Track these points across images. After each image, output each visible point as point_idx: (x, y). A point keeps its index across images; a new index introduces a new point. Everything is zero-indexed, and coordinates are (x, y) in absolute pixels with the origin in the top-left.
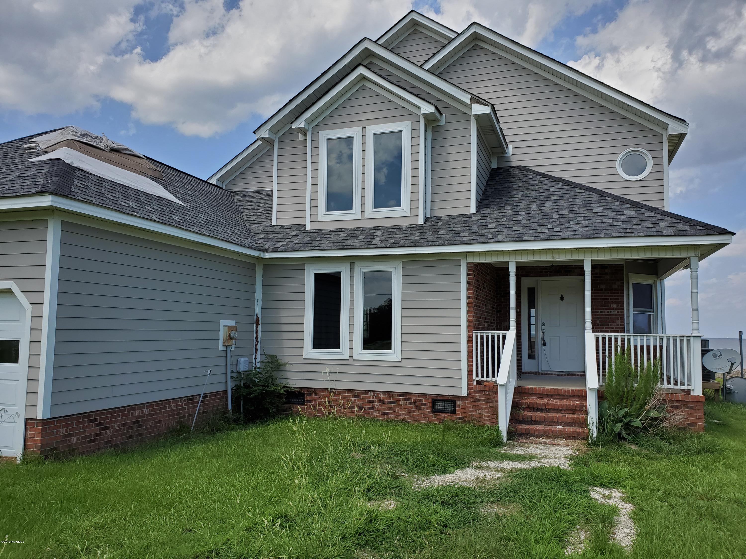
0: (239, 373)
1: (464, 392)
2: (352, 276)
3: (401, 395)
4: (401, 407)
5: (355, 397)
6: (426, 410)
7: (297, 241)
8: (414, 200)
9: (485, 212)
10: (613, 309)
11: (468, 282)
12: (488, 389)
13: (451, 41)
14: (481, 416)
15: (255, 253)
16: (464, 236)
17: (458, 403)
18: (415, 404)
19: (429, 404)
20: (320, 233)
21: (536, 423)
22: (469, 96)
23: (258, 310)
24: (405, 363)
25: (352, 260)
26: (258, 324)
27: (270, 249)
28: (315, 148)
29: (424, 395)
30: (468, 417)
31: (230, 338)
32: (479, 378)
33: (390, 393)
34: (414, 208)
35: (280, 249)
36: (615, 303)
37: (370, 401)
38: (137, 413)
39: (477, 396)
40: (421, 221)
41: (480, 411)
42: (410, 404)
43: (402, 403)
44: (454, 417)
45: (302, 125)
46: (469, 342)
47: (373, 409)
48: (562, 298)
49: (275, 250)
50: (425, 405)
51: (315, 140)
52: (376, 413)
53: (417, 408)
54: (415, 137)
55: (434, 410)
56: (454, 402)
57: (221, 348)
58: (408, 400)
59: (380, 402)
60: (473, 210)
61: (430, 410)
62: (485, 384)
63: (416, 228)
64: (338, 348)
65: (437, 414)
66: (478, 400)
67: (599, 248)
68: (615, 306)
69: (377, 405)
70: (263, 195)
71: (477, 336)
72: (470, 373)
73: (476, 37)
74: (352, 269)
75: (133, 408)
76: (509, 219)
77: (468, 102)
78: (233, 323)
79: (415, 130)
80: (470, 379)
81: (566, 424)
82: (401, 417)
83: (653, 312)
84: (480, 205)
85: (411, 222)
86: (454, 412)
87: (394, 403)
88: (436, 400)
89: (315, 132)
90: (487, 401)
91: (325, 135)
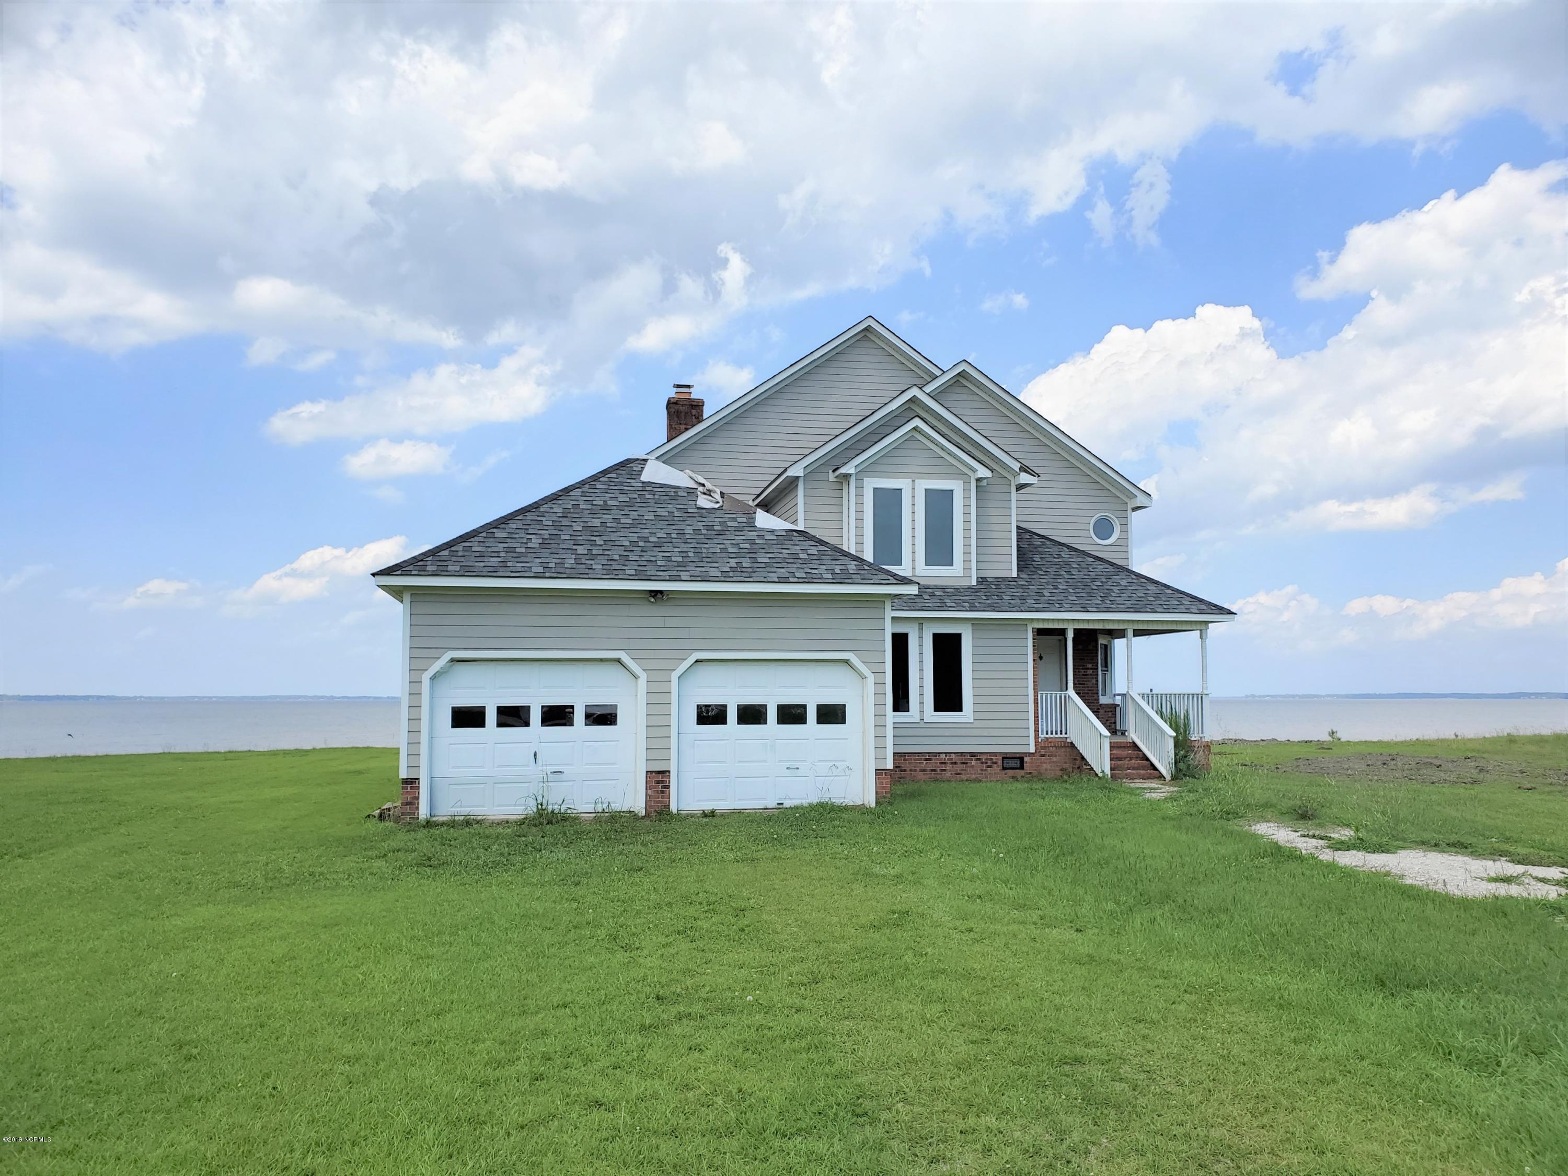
1: (1032, 749)
2: (921, 637)
3: (973, 755)
4: (973, 767)
5: (926, 760)
6: (997, 769)
8: (967, 561)
9: (1022, 575)
10: (1088, 669)
11: (1033, 641)
12: (1052, 744)
13: (938, 377)
14: (1046, 770)
17: (1026, 759)
18: (986, 763)
19: (1000, 762)
22: (1019, 465)
24: (978, 724)
25: (921, 621)
28: (860, 493)
29: (995, 754)
30: (1035, 773)
32: (1044, 736)
33: (962, 754)
34: (967, 569)
36: (1091, 663)
37: (942, 763)
39: (1043, 752)
40: (974, 583)
41: (1044, 766)
42: (982, 763)
43: (974, 763)
44: (1022, 772)
46: (1035, 702)
47: (945, 770)
50: (996, 763)
51: (860, 487)
52: (948, 774)
53: (988, 767)
54: (967, 498)
55: (1004, 768)
56: (1021, 759)
58: (979, 759)
59: (952, 763)
60: (1014, 574)
61: (1001, 767)
62: (1050, 740)
63: (971, 589)
64: (908, 711)
65: (1007, 771)
66: (1044, 756)
68: (1090, 666)
69: (949, 767)
71: (1042, 697)
72: (1036, 731)
74: (921, 629)
79: (966, 490)
80: (1037, 736)
81: (1134, 769)
82: (974, 776)
83: (1107, 671)
84: (1020, 569)
85: (964, 583)
86: (1022, 767)
87: (967, 763)
88: (1006, 757)
89: (859, 480)
90: (1052, 756)
91: (871, 484)
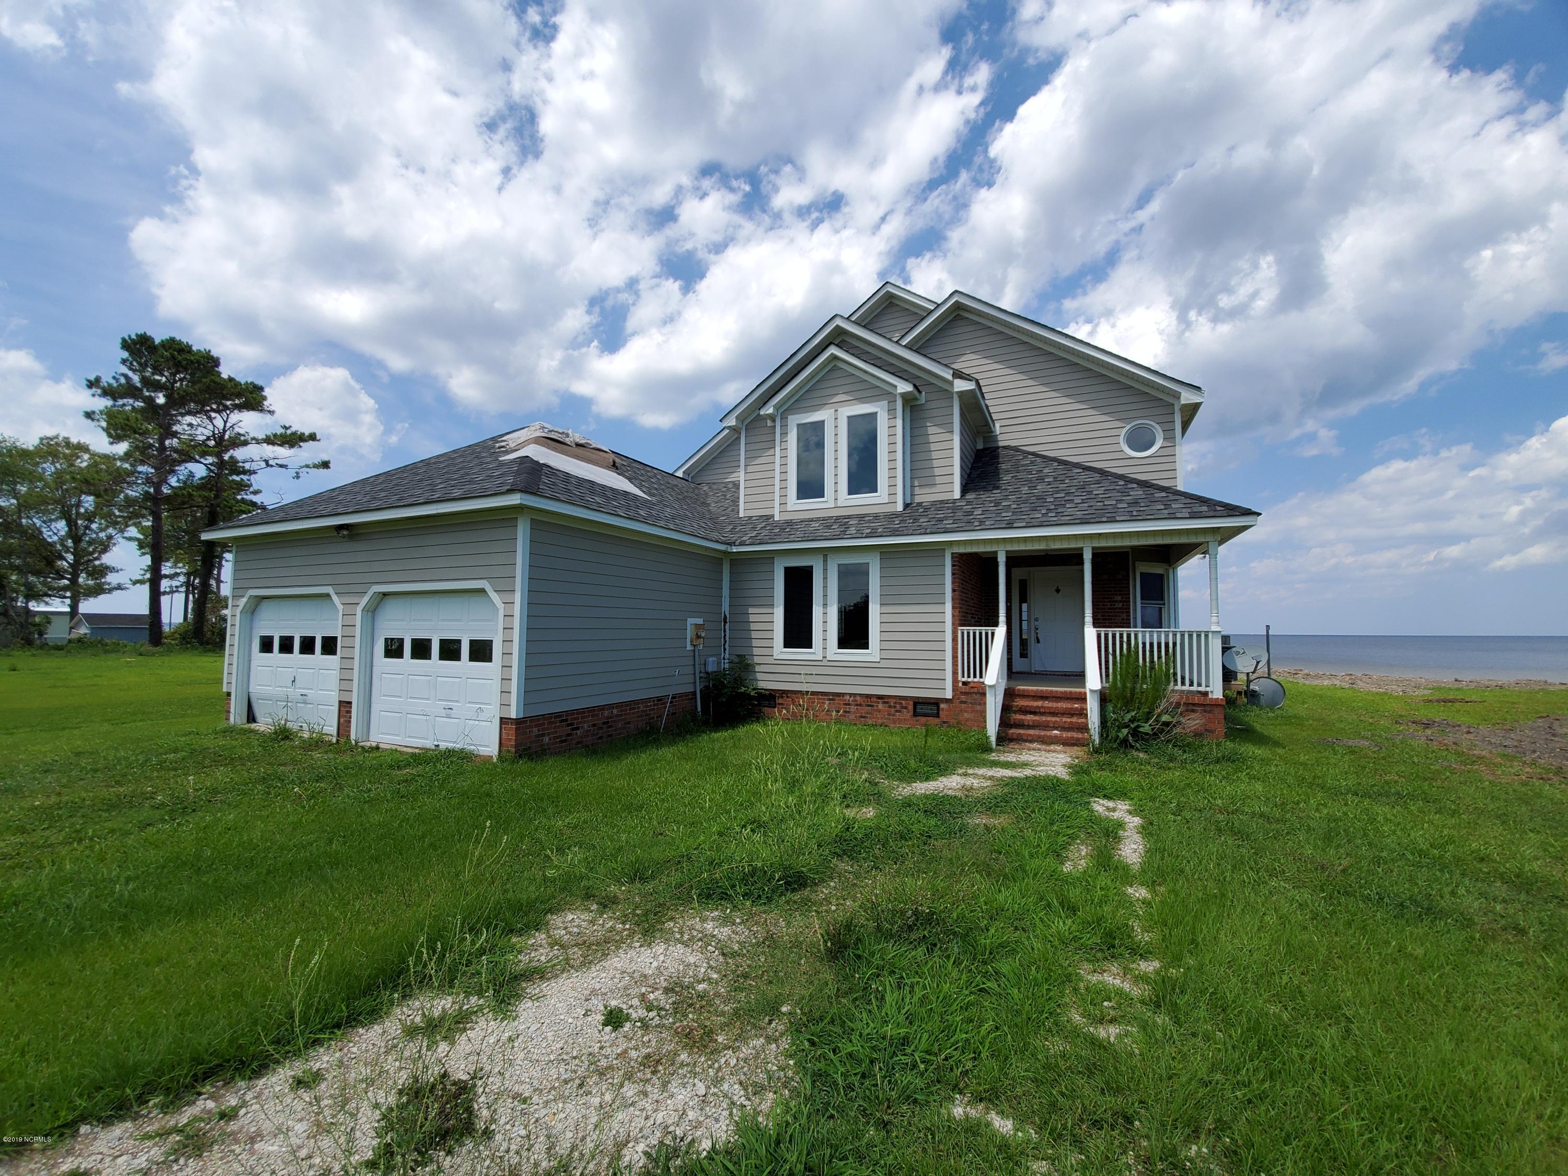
0: (707, 673)
1: (949, 694)
2: (825, 570)
3: (880, 697)
4: (879, 711)
5: (830, 700)
6: (907, 714)
7: (765, 532)
8: (892, 486)
9: (970, 496)
10: (1117, 602)
11: (953, 574)
12: (975, 690)
13: (931, 312)
14: (967, 720)
15: (722, 547)
16: (948, 523)
17: (942, 706)
18: (895, 707)
19: (911, 707)
20: (790, 523)
21: (1029, 727)
22: (951, 372)
23: (726, 608)
24: (885, 663)
25: (825, 553)
26: (725, 622)
27: (737, 543)
28: (784, 434)
29: (905, 698)
30: (953, 721)
31: (698, 637)
32: (965, 679)
33: (868, 696)
34: (892, 494)
35: (747, 542)
36: (1120, 595)
37: (846, 704)
38: (606, 713)
39: (963, 698)
40: (900, 507)
41: (966, 715)
42: (890, 707)
43: (880, 706)
44: (937, 720)
45: (771, 411)
46: (955, 640)
47: (849, 712)
48: (1058, 591)
49: (742, 544)
50: (906, 708)
51: (784, 426)
52: (852, 717)
53: (897, 711)
54: (892, 419)
55: (915, 714)
56: (937, 705)
57: (689, 647)
58: (887, 703)
59: (857, 705)
60: (957, 494)
61: (911, 713)
62: (972, 685)
63: (895, 515)
64: (811, 647)
65: (918, 718)
66: (965, 703)
67: (1100, 534)
69: (853, 708)
70: (730, 486)
71: (963, 633)
72: (955, 673)
73: (958, 306)
74: (825, 561)
75: (602, 708)
76: (997, 504)
77: (950, 377)
78: (700, 621)
79: (891, 411)
80: (955, 680)
81: (1063, 729)
82: (880, 721)
83: (1164, 604)
84: (965, 490)
85: (889, 509)
86: (937, 715)
87: (872, 706)
88: (918, 703)
89: (784, 418)
90: (974, 704)
91: (795, 420)
